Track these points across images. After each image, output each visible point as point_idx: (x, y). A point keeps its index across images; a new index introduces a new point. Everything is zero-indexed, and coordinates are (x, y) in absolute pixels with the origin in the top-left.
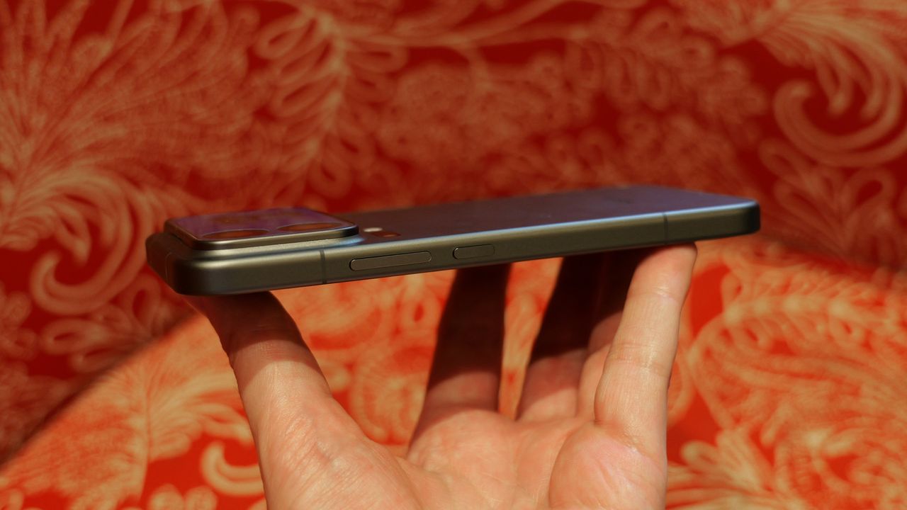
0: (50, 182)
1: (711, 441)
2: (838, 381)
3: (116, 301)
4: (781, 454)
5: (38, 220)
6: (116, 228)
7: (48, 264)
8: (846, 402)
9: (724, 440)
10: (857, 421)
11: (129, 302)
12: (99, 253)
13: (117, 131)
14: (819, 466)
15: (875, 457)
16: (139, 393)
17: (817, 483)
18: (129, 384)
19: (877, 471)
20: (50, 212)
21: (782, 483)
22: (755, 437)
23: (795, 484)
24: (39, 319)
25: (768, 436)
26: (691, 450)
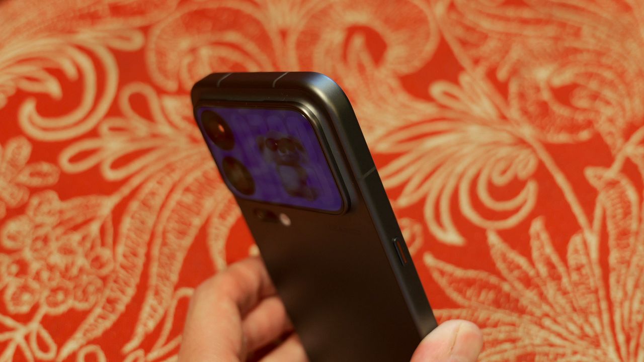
1: (455, 81)
2: (563, 25)
4: (513, 88)
8: (570, 42)
9: (464, 79)
10: (579, 57)
14: (546, 96)
15: (593, 85)
17: (544, 107)
19: (595, 97)
21: (514, 112)
22: (491, 75)
23: (525, 112)
25: (502, 75)
26: (437, 89)
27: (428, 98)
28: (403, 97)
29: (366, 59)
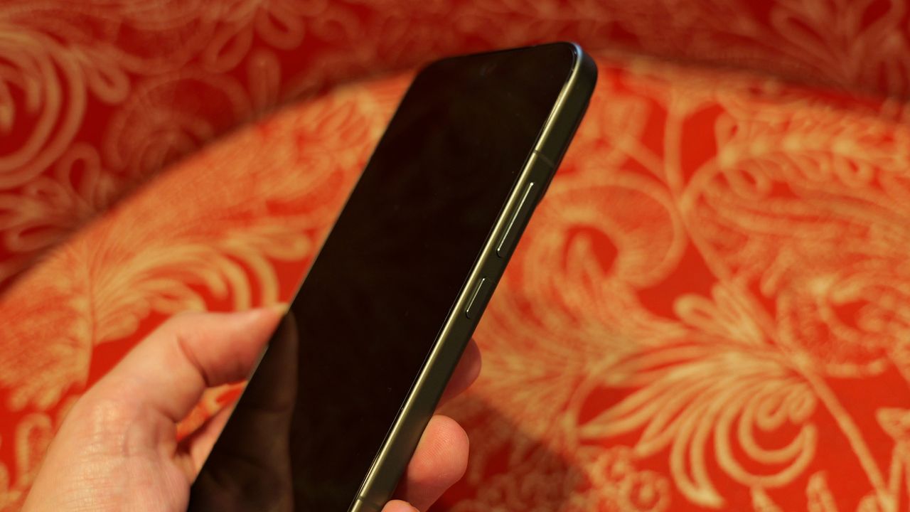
1: (707, 295)
2: (845, 223)
3: (50, 172)
4: (783, 304)
6: (42, 90)
8: (854, 246)
9: (720, 292)
10: (866, 264)
11: (64, 172)
12: (25, 121)
14: (825, 315)
15: (886, 302)
16: (82, 272)
17: (823, 331)
18: (70, 265)
19: (889, 317)
21: (784, 335)
22: (754, 287)
23: (798, 336)
25: (768, 286)
26: (685, 305)
27: (671, 316)
28: (639, 316)
29: (592, 267)
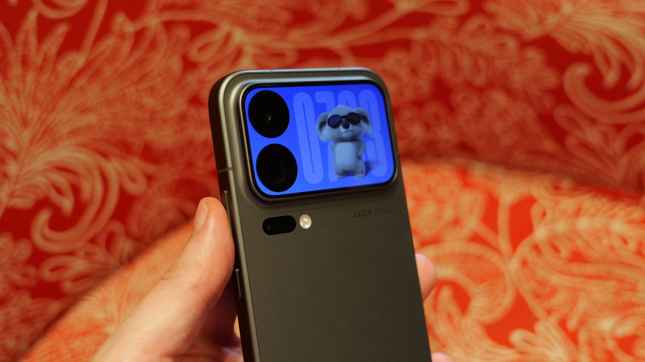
0: (44, 158)
1: (531, 329)
2: (621, 281)
3: (93, 241)
4: (583, 337)
5: (35, 186)
6: (92, 188)
7: (44, 217)
8: (628, 297)
9: (540, 327)
10: (636, 310)
11: (102, 241)
12: (80, 208)
13: (91, 119)
14: (611, 345)
16: (112, 307)
17: (610, 357)
18: (105, 301)
20: (44, 180)
21: (584, 358)
22: (562, 324)
23: (593, 358)
24: (38, 257)
25: (572, 324)
26: (517, 336)
27: (508, 344)
28: (487, 344)
29: (453, 308)
